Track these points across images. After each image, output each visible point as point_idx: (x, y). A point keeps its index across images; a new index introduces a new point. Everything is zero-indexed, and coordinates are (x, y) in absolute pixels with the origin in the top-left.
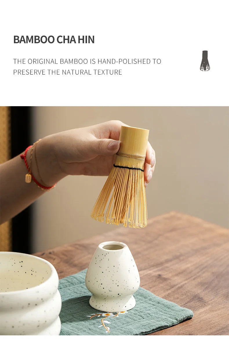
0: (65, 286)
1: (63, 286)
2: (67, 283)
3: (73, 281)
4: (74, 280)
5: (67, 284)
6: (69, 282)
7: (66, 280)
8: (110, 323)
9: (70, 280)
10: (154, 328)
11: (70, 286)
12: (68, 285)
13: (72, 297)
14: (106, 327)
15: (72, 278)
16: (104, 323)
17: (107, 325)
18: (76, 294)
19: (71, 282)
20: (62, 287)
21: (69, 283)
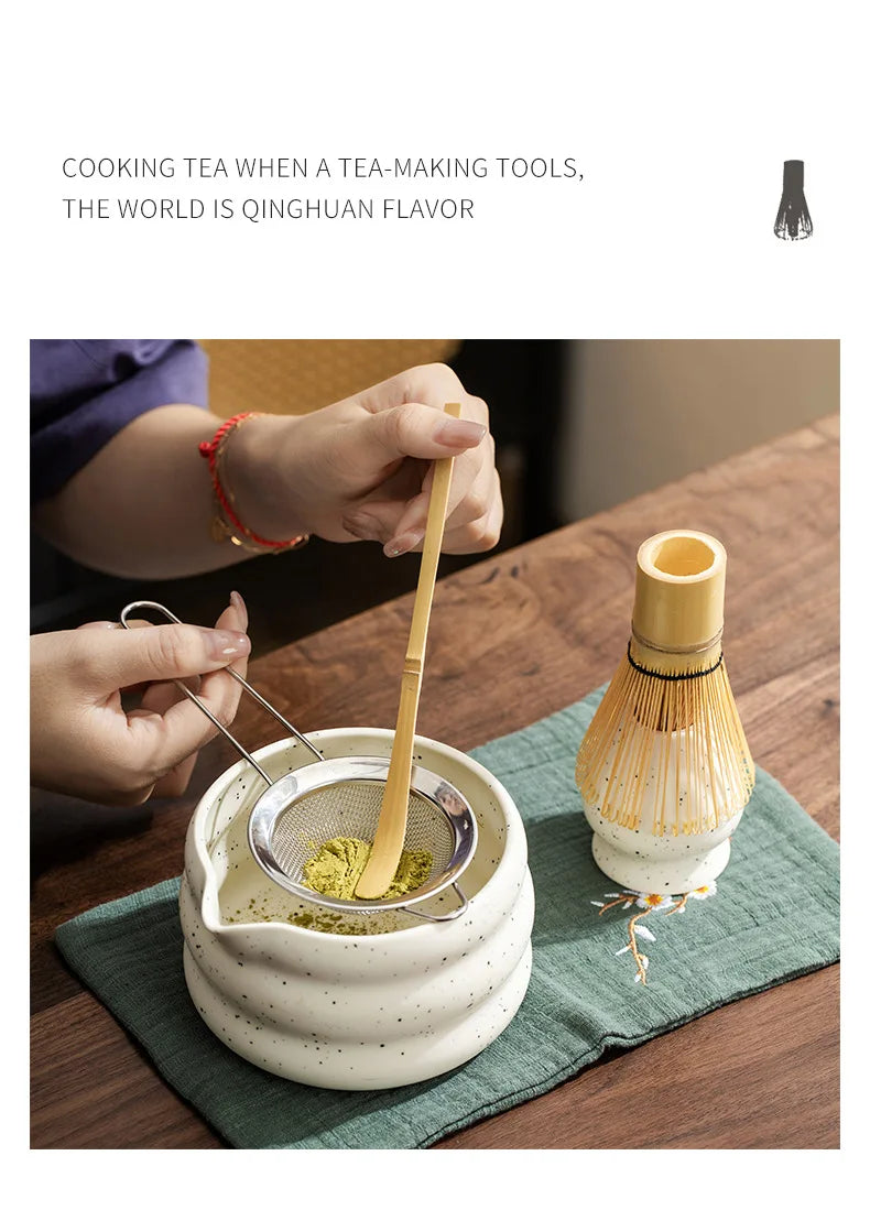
0: (546, 758)
1: (538, 756)
2: (552, 742)
3: (569, 737)
4: (573, 732)
5: (553, 748)
6: (560, 741)
7: (552, 732)
8: (654, 939)
9: (561, 733)
10: (779, 974)
11: (559, 758)
12: (555, 752)
13: (559, 810)
14: (637, 956)
15: (569, 722)
16: (637, 935)
17: (642, 945)
18: (573, 795)
19: (565, 742)
20: (535, 762)
21: (559, 746)
